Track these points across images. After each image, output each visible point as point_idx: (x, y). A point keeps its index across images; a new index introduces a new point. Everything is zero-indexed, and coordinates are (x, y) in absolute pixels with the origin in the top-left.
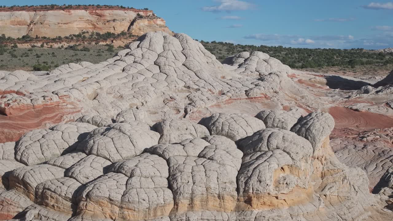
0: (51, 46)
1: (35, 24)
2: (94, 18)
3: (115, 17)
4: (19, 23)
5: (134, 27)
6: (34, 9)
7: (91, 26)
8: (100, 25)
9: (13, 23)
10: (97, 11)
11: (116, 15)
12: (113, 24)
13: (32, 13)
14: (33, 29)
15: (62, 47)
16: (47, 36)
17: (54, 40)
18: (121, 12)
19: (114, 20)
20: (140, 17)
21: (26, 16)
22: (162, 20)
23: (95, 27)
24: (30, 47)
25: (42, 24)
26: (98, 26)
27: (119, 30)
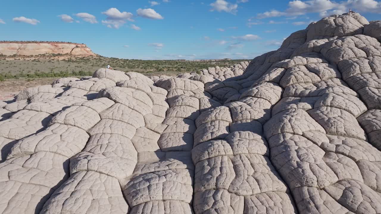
0: (25, 59)
1: (21, 49)
2: (53, 47)
3: (64, 47)
4: (13, 49)
5: (73, 51)
6: (22, 42)
7: (51, 51)
8: (56, 50)
9: (9, 48)
10: (55, 44)
11: (65, 46)
12: (62, 50)
13: (20, 44)
14: (20, 52)
15: (30, 60)
16: (26, 55)
17: (28, 57)
18: (68, 45)
19: (63, 48)
20: (77, 47)
21: (16, 46)
22: (89, 49)
23: (53, 51)
24: (13, 59)
25: (24, 49)
26: (54, 50)
27: (65, 52)
